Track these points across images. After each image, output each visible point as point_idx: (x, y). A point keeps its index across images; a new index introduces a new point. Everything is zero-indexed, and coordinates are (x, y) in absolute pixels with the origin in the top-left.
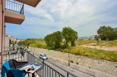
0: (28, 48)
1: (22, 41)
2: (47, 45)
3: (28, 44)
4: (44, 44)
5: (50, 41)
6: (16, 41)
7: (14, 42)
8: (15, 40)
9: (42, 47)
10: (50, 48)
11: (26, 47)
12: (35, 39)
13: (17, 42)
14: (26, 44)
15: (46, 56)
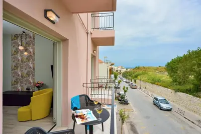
0: (135, 81)
1: (129, 70)
2: (171, 80)
3: (136, 76)
4: (166, 77)
5: (178, 72)
6: (120, 71)
7: (119, 71)
8: (119, 69)
9: (160, 84)
10: (178, 87)
11: (133, 81)
12: (149, 68)
13: (122, 71)
14: (134, 75)
15: (167, 103)
